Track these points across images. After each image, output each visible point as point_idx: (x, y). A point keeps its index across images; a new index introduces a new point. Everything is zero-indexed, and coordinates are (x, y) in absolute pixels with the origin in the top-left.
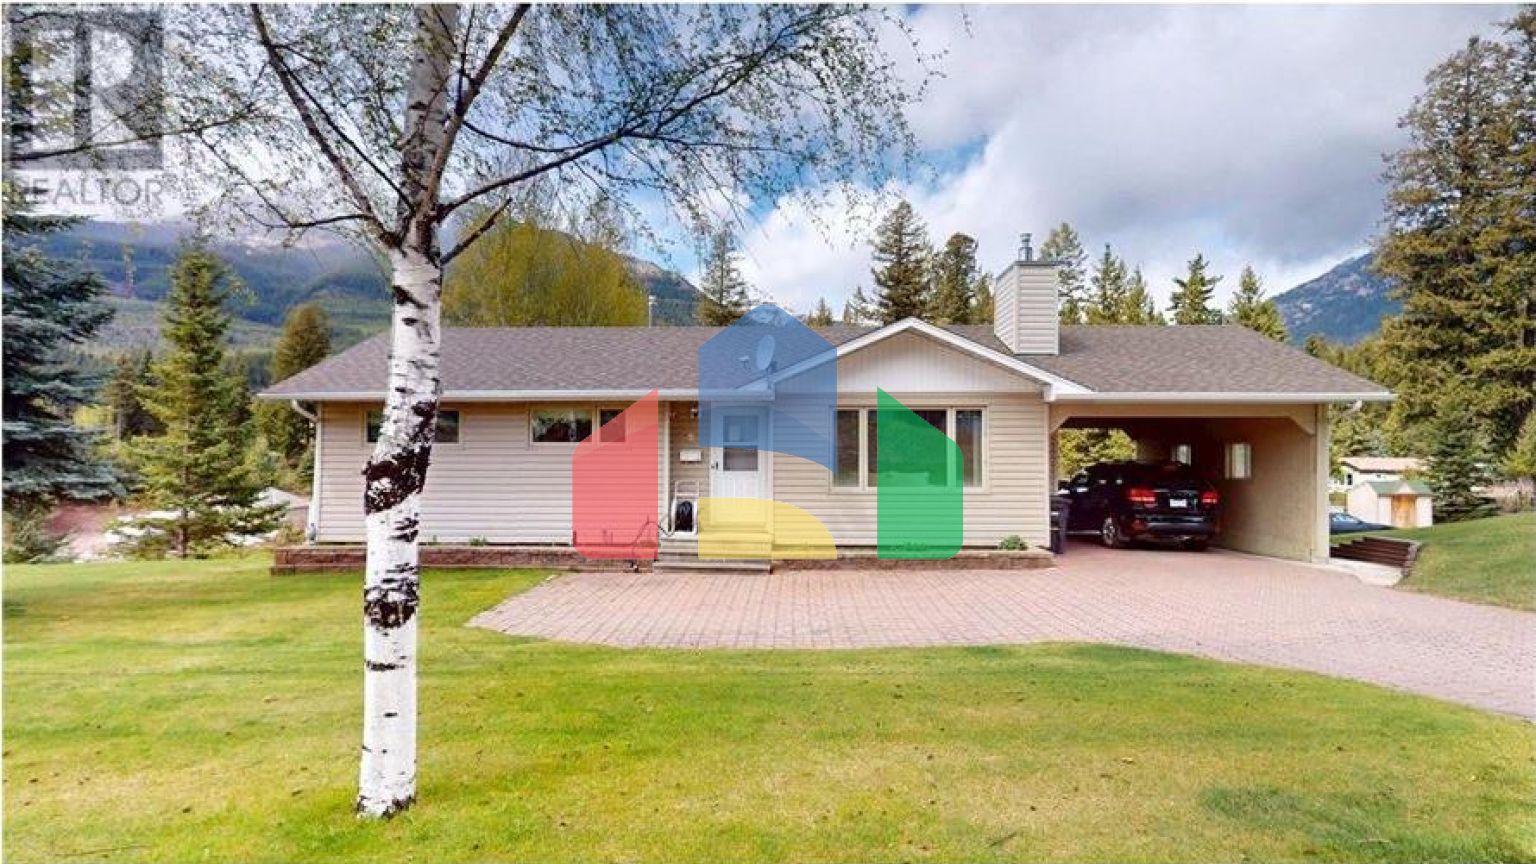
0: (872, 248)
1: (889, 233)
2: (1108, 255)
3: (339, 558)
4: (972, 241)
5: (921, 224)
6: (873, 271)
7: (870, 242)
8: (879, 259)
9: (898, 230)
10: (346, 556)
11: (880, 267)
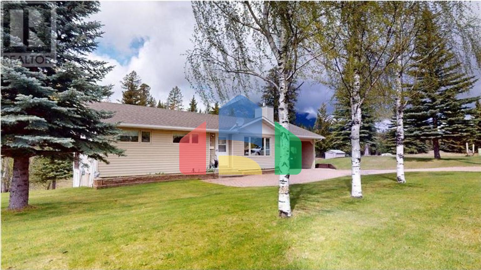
0: (121, 84)
1: (128, 80)
2: (194, 98)
3: (124, 181)
4: (148, 86)
5: (140, 79)
6: (123, 92)
7: (121, 82)
8: (124, 88)
9: (132, 80)
10: (127, 180)
11: (125, 90)
